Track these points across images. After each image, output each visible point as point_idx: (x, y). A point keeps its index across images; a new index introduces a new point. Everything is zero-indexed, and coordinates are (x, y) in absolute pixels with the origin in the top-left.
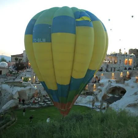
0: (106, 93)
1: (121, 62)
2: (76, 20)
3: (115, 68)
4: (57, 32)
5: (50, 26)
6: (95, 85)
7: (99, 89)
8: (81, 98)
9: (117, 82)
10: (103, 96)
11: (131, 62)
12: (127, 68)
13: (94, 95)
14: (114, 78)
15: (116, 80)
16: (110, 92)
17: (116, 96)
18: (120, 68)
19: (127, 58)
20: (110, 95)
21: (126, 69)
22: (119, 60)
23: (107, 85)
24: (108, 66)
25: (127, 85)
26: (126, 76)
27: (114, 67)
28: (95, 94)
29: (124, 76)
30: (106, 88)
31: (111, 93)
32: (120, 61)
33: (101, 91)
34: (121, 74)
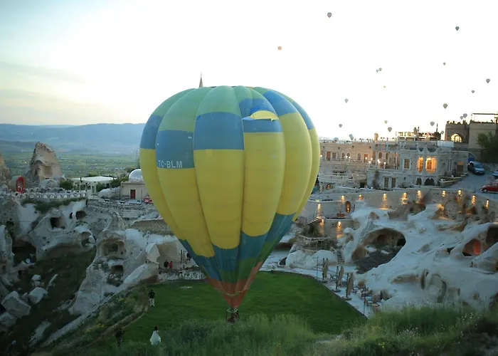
0: (361, 244)
1: (408, 165)
2: (244, 119)
3: (394, 180)
4: (206, 149)
5: (191, 134)
6: (339, 223)
7: (347, 234)
8: (304, 255)
9: (392, 216)
10: (354, 250)
11: (434, 165)
12: (423, 182)
13: (336, 248)
14: (387, 207)
15: (390, 210)
16: (371, 241)
17: (383, 252)
18: (407, 181)
19: (421, 156)
20: (372, 250)
21: (419, 182)
22: (404, 161)
23: (364, 224)
24: (377, 174)
25: (412, 225)
26: (414, 201)
27: (394, 176)
28: (338, 245)
29: (409, 203)
30: (363, 233)
31: (373, 244)
32: (407, 161)
33: (352, 238)
34: (402, 196)
